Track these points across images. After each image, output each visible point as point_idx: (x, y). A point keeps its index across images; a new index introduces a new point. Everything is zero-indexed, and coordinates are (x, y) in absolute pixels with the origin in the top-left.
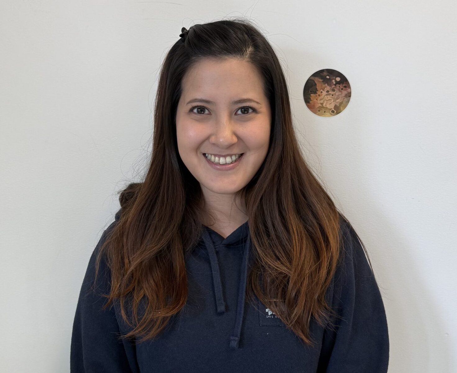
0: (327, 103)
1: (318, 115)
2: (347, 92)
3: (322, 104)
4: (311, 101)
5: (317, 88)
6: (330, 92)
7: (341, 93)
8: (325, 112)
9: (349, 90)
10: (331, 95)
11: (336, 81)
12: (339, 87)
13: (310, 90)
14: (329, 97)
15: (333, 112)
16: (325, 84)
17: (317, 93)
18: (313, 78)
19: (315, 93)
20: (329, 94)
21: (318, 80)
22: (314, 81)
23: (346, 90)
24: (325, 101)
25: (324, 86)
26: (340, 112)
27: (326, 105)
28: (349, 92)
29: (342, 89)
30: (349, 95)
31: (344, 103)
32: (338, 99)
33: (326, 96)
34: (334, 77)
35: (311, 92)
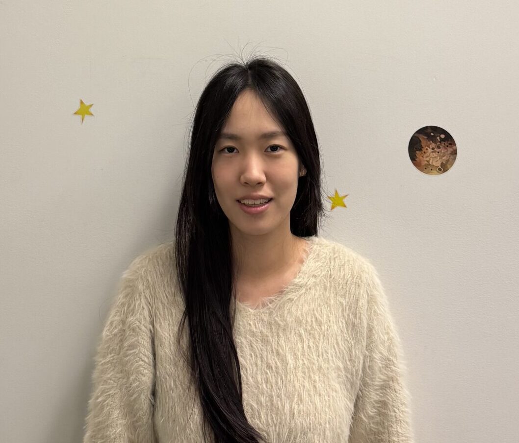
0: (433, 160)
1: (425, 173)
2: (453, 149)
3: (428, 161)
4: (417, 158)
5: (422, 145)
6: (435, 150)
7: (446, 151)
8: (432, 170)
9: (454, 147)
10: (437, 153)
11: (440, 138)
12: (445, 144)
13: (415, 146)
14: (435, 155)
15: (440, 169)
16: (429, 141)
17: (422, 151)
18: (417, 135)
19: (420, 150)
20: (435, 152)
21: (422, 138)
22: (419, 138)
23: (451, 147)
24: (431, 159)
25: (429, 143)
26: (447, 171)
27: (432, 163)
28: (455, 149)
29: (447, 146)
30: (455, 153)
31: (450, 160)
32: (444, 157)
33: (431, 154)
34: (439, 135)
35: (416, 149)
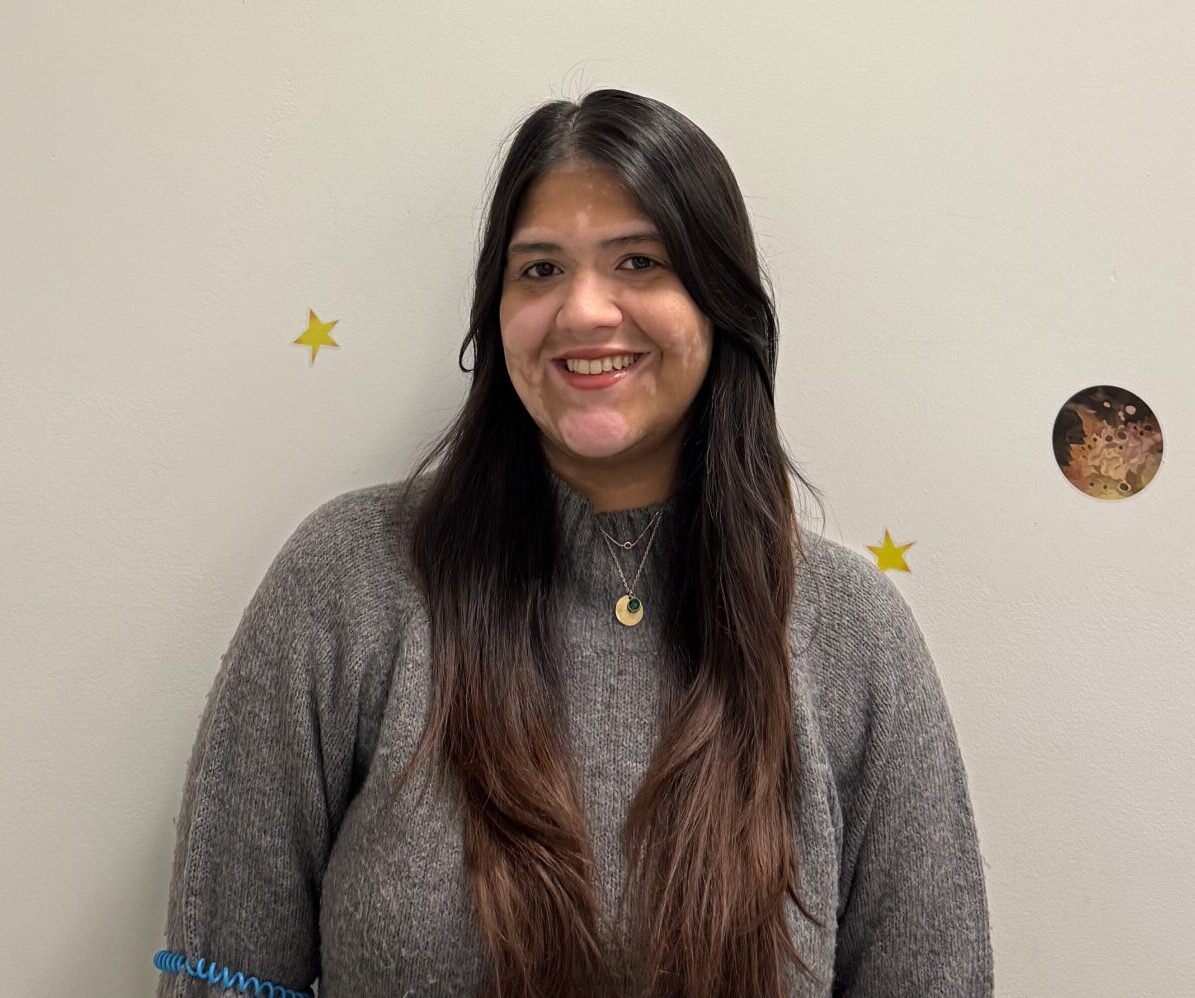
0: (1108, 465)
1: (1091, 495)
2: (1154, 440)
3: (1098, 468)
4: (1072, 459)
5: (1085, 429)
6: (1114, 441)
7: (1139, 443)
8: (1105, 487)
9: (1157, 436)
10: (1117, 449)
11: (1126, 414)
12: (1135, 428)
13: (1069, 433)
14: (1113, 452)
15: (1124, 487)
16: (1101, 421)
17: (1084, 443)
18: (1072, 406)
19: (1081, 441)
20: (1114, 445)
21: (1085, 413)
22: (1076, 413)
23: (1148, 436)
24: (1104, 461)
25: (1099, 424)
26: (1141, 489)
27: (1106, 472)
28: (1159, 440)
29: (1142, 434)
30: (1158, 448)
31: (1148, 466)
32: (1133, 457)
33: (1105, 450)
34: (1122, 406)
35: (1070, 438)
